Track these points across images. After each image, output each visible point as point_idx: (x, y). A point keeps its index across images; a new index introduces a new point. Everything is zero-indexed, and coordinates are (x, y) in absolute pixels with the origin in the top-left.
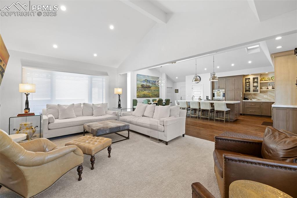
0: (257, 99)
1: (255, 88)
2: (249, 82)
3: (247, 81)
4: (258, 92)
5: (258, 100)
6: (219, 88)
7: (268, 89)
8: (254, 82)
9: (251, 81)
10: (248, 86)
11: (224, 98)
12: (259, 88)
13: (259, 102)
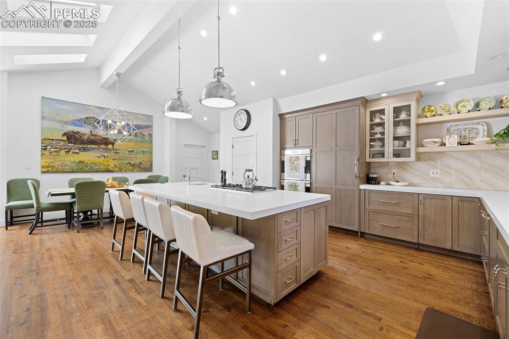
0: (406, 181)
1: (402, 143)
2: (382, 125)
3: (377, 120)
4: (409, 156)
5: (411, 185)
6: (296, 145)
7: (445, 145)
8: (396, 124)
9: (389, 118)
10: (379, 136)
11: (308, 175)
12: (411, 144)
13: (412, 194)
